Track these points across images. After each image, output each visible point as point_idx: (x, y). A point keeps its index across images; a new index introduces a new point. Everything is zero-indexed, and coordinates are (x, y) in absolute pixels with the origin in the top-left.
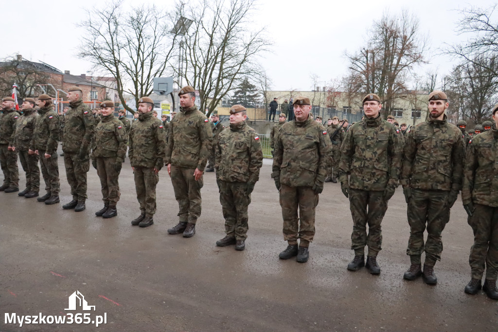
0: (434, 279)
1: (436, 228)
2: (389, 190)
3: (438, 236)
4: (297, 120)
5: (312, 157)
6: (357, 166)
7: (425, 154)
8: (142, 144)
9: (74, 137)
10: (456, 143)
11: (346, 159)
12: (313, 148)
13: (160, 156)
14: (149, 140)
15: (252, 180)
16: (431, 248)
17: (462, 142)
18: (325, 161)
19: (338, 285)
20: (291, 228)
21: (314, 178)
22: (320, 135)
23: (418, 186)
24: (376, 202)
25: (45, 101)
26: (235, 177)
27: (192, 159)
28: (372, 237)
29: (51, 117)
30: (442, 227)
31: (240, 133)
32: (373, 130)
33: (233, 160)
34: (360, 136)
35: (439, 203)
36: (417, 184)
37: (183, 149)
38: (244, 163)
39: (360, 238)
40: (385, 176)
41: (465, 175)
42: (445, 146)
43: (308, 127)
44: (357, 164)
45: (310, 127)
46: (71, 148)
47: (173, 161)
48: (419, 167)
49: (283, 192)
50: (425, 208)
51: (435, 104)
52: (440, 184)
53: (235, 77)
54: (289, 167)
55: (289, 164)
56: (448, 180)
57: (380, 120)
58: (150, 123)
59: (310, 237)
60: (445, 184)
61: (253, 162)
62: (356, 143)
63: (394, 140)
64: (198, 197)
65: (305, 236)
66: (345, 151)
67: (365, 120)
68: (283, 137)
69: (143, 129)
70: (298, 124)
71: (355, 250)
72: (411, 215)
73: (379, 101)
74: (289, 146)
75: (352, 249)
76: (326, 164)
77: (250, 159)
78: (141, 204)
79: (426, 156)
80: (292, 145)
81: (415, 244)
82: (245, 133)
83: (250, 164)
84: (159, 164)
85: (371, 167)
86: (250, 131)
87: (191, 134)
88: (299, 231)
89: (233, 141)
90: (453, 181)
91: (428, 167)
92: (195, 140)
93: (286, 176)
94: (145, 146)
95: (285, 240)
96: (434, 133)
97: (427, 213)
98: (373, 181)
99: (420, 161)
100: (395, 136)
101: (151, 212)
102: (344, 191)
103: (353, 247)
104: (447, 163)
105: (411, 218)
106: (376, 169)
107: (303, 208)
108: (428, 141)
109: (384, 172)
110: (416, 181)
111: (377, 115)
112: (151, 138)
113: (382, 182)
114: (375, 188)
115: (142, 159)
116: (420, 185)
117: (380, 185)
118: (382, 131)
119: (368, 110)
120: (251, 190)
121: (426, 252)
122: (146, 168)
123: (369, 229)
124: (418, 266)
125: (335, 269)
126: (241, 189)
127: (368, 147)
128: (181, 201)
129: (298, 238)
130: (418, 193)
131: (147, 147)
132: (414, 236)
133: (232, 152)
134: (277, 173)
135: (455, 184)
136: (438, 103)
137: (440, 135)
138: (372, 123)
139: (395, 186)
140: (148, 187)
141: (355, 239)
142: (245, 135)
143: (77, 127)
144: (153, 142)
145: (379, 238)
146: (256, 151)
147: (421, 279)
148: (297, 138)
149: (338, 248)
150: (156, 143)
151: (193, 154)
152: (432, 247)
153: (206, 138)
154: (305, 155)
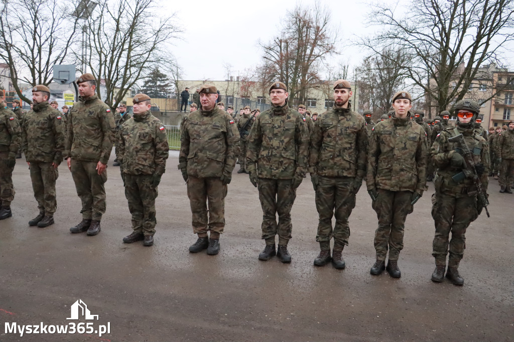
0: (343, 263)
1: (343, 214)
2: (297, 179)
3: (345, 222)
4: (204, 109)
5: (219, 147)
6: (265, 155)
7: (330, 142)
8: (38, 137)
10: (359, 130)
11: (254, 148)
12: (220, 137)
13: (59, 150)
14: (45, 132)
15: (158, 172)
16: (339, 234)
17: (365, 129)
18: (233, 150)
19: (249, 275)
20: (200, 220)
21: (221, 169)
22: (227, 124)
23: (325, 174)
26: (140, 169)
27: (94, 152)
28: (281, 226)
30: (349, 213)
31: (144, 123)
32: (280, 118)
33: (137, 152)
34: (268, 125)
35: (345, 190)
36: (324, 171)
37: (83, 141)
38: (149, 155)
39: (270, 227)
40: (292, 165)
41: (369, 161)
42: (350, 134)
43: (215, 117)
44: (264, 153)
45: (217, 116)
47: (73, 154)
48: (326, 154)
49: (191, 183)
50: (332, 195)
51: (340, 92)
52: (347, 171)
53: (144, 66)
54: (196, 158)
55: (196, 155)
56: (353, 167)
57: (287, 108)
58: (46, 114)
59: (220, 229)
60: (350, 171)
61: (159, 153)
62: (264, 131)
63: (301, 128)
64: (102, 192)
65: (215, 227)
66: (252, 141)
67: (272, 108)
68: (190, 127)
69: (38, 121)
70: (204, 114)
71: (266, 240)
72: (319, 202)
73: (285, 90)
74: (195, 136)
75: (262, 239)
76: (233, 153)
78: (39, 202)
79: (332, 144)
80: (199, 135)
81: (323, 231)
82: (150, 123)
83: (155, 155)
84: (58, 158)
85: (278, 155)
86: (155, 121)
87: (91, 125)
88: (208, 223)
89: (137, 132)
90: (357, 168)
91: (334, 154)
92: (97, 131)
93: (193, 167)
94: (41, 139)
95: (195, 233)
96: (339, 121)
97: (334, 200)
98: (281, 169)
99: (327, 148)
100: (301, 124)
101: (50, 210)
102: (252, 180)
103: (264, 237)
104: (352, 150)
105: (319, 205)
106: (284, 158)
107: (212, 199)
108: (333, 129)
109: (292, 161)
110: (323, 169)
111: (284, 102)
112: (48, 130)
113: (290, 171)
114: (283, 177)
115: (38, 153)
116: (326, 172)
117: (288, 173)
118: (289, 120)
119: (275, 98)
120: (158, 183)
121: (335, 238)
122: (43, 163)
123: (279, 218)
124: (328, 252)
125: (246, 260)
126: (147, 182)
127: (276, 135)
128: (84, 197)
129: (208, 230)
130: (325, 181)
131: (43, 139)
132: (323, 222)
133: (136, 143)
134: (184, 164)
135: (360, 171)
136: (342, 92)
137: (344, 122)
138: (279, 111)
139: (302, 174)
140: (47, 183)
141: (265, 229)
142: (149, 125)
144: (50, 135)
145: (288, 227)
146: (161, 142)
147: (330, 265)
148: (203, 127)
149: (250, 239)
150: (54, 135)
151: (94, 146)
152: (340, 232)
153: (108, 129)
154: (212, 145)
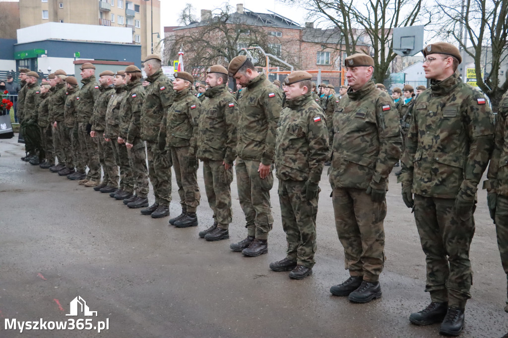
5: (363, 145)
8: (207, 129)
9: (152, 121)
11: (411, 148)
12: (365, 131)
13: (229, 145)
14: (215, 123)
15: (310, 179)
18: (384, 150)
22: (377, 112)
24: (445, 216)
25: (131, 75)
26: (287, 173)
27: (256, 148)
29: (135, 95)
31: (298, 111)
32: (439, 100)
33: (285, 150)
34: (421, 111)
37: (244, 136)
38: (300, 154)
40: (457, 176)
44: (417, 155)
45: (367, 99)
46: (148, 136)
58: (217, 100)
59: (375, 267)
61: (312, 153)
63: (472, 116)
65: (366, 264)
69: (209, 109)
71: (430, 293)
75: (427, 291)
76: (384, 155)
77: (310, 149)
78: (213, 210)
82: (303, 111)
83: (308, 155)
84: (228, 156)
85: (429, 159)
86: (310, 109)
87: (253, 115)
89: (287, 124)
92: (260, 122)
94: (210, 131)
95: (346, 269)
98: (436, 181)
102: (403, 196)
103: (428, 288)
106: (439, 163)
109: (454, 169)
110: (499, 183)
112: (219, 120)
113: (450, 185)
114: (438, 194)
115: (206, 149)
116: (502, 188)
117: (447, 189)
118: (452, 102)
119: (426, 69)
122: (212, 161)
127: (429, 127)
131: (212, 132)
133: (283, 138)
139: (469, 192)
142: (302, 115)
143: (154, 108)
144: (221, 126)
146: (315, 138)
148: (346, 116)
150: (226, 127)
151: (257, 141)
153: (271, 119)
154: (352, 141)
